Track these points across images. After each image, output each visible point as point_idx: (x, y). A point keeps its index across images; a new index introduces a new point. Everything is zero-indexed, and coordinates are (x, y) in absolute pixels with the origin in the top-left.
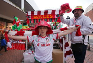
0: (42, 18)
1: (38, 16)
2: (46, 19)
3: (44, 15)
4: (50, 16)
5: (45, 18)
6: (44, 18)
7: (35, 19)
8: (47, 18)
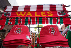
0: (31, 16)
1: (25, 13)
2: (40, 18)
3: (37, 11)
4: (48, 13)
5: (39, 16)
6: (36, 15)
7: (17, 18)
8: (42, 16)
